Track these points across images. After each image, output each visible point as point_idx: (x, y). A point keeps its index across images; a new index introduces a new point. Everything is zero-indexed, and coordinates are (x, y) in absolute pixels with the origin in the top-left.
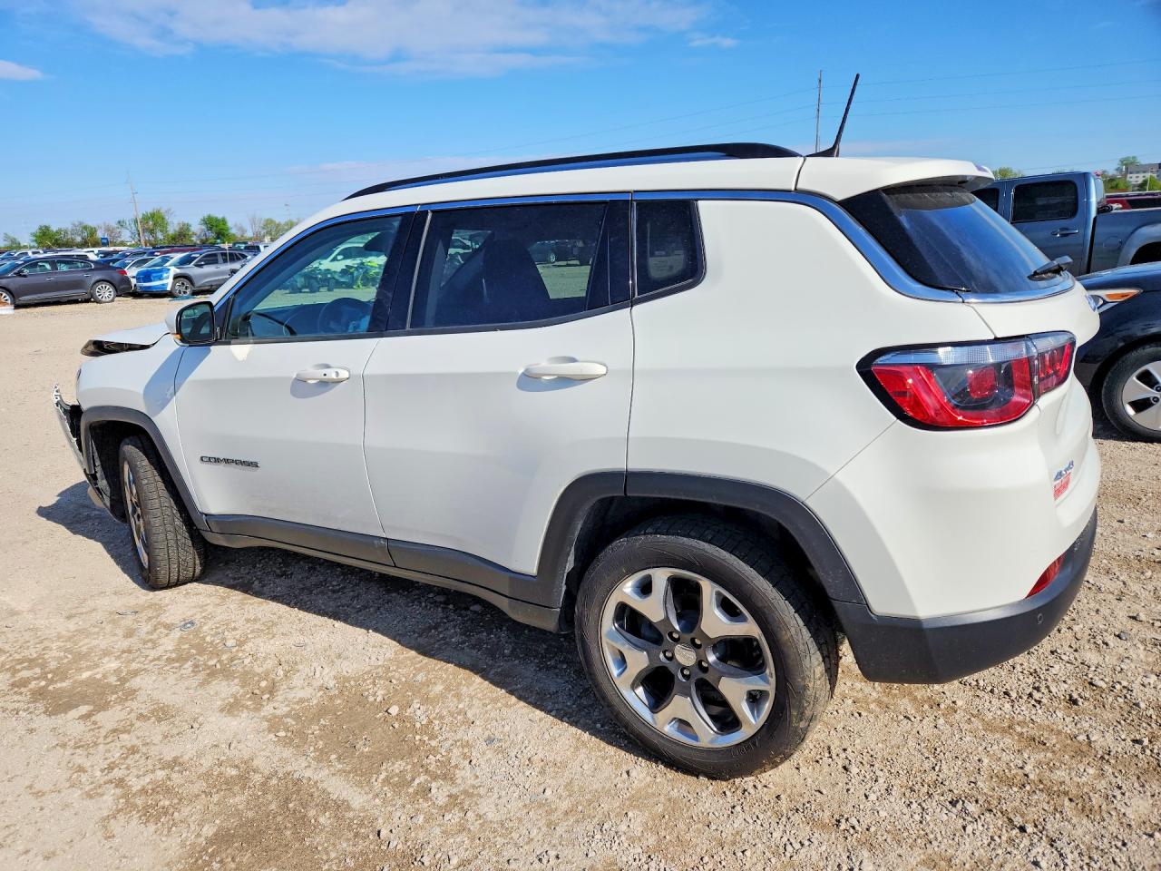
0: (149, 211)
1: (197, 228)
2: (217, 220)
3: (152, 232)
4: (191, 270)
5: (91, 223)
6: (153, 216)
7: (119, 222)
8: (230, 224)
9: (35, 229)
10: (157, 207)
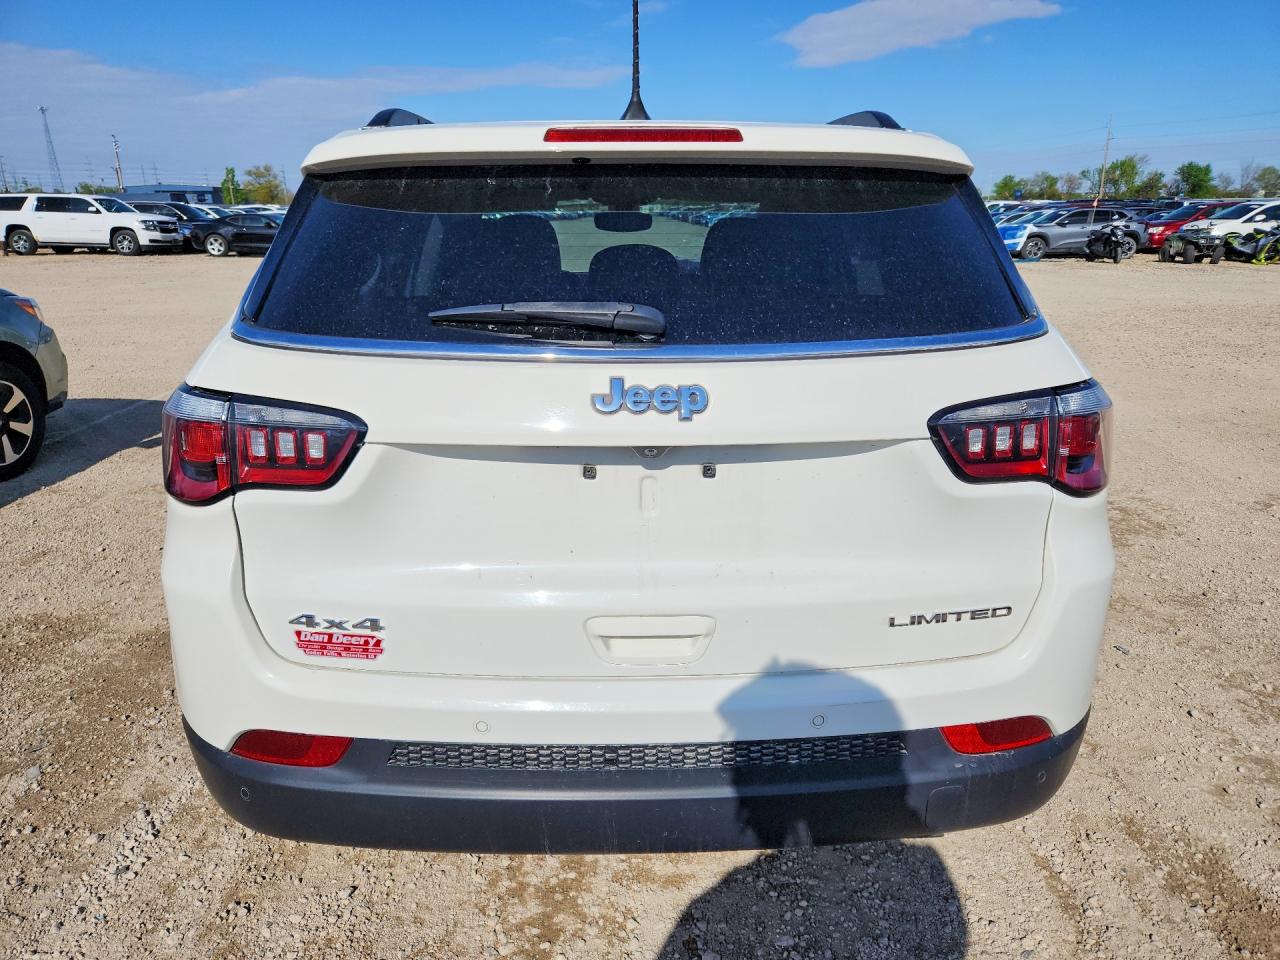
0: (1122, 158)
1: (1170, 177)
2: (1199, 169)
3: (1115, 182)
4: (1053, 230)
5: (1054, 174)
6: (1123, 164)
7: (1083, 172)
8: (1214, 173)
9: (999, 179)
10: (1131, 153)
